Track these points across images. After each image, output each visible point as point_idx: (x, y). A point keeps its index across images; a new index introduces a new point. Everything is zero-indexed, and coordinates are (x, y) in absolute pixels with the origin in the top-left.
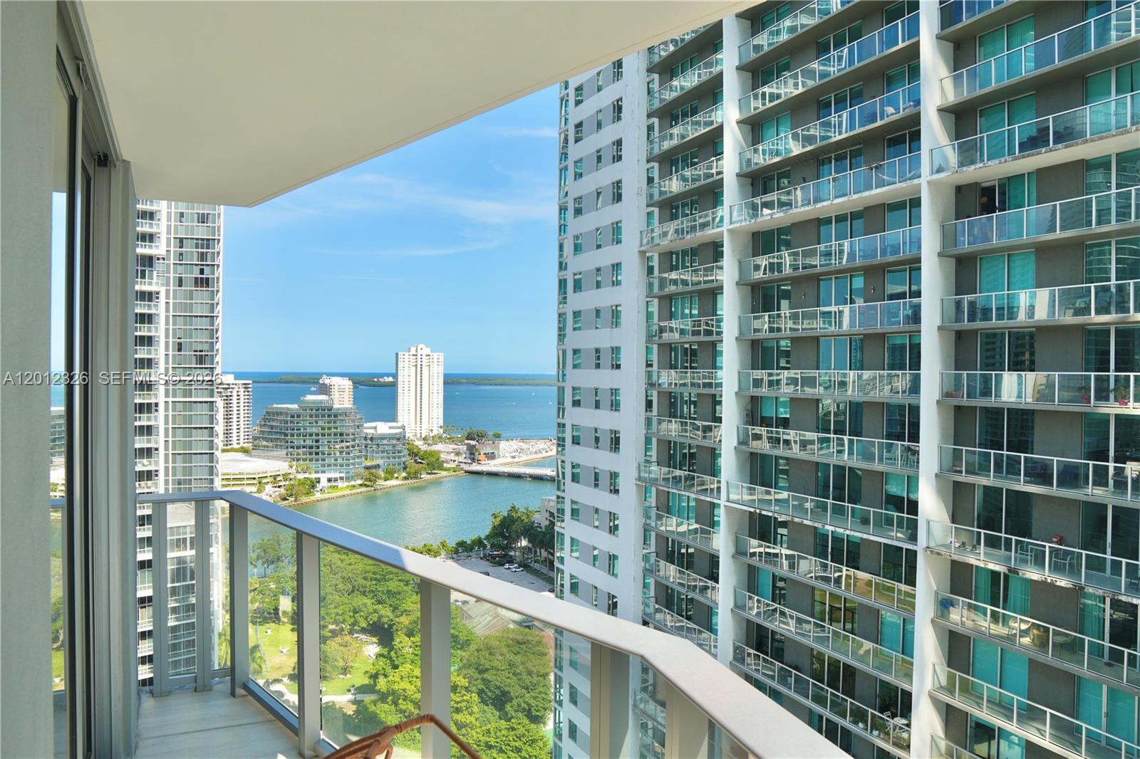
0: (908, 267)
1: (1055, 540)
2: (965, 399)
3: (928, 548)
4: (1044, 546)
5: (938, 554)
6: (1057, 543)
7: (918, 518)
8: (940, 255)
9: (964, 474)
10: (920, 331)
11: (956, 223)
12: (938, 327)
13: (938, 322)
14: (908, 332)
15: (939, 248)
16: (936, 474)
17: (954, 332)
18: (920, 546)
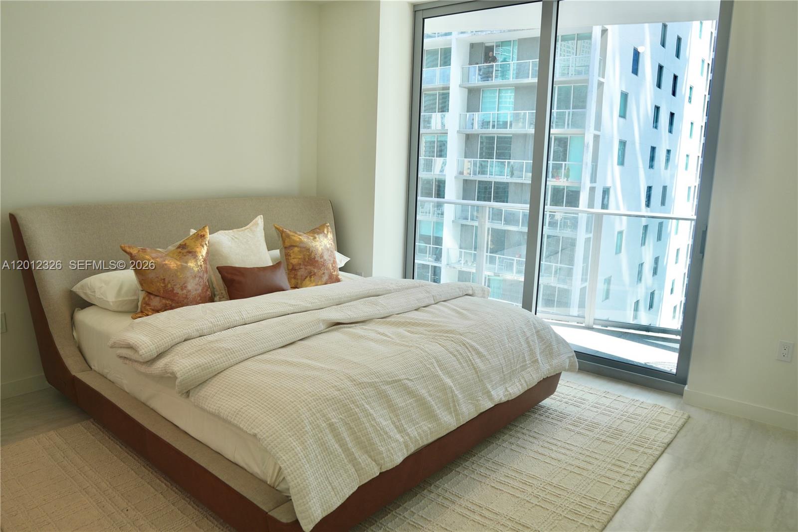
0: (438, 92)
1: (517, 256)
2: (472, 175)
3: (448, 265)
4: (513, 260)
5: (454, 268)
6: (518, 257)
7: (443, 247)
8: (460, 86)
9: (469, 220)
10: (447, 133)
11: (469, 67)
12: (457, 131)
13: (457, 128)
14: (436, 134)
15: (460, 82)
16: (453, 221)
17: (465, 135)
18: (443, 264)
